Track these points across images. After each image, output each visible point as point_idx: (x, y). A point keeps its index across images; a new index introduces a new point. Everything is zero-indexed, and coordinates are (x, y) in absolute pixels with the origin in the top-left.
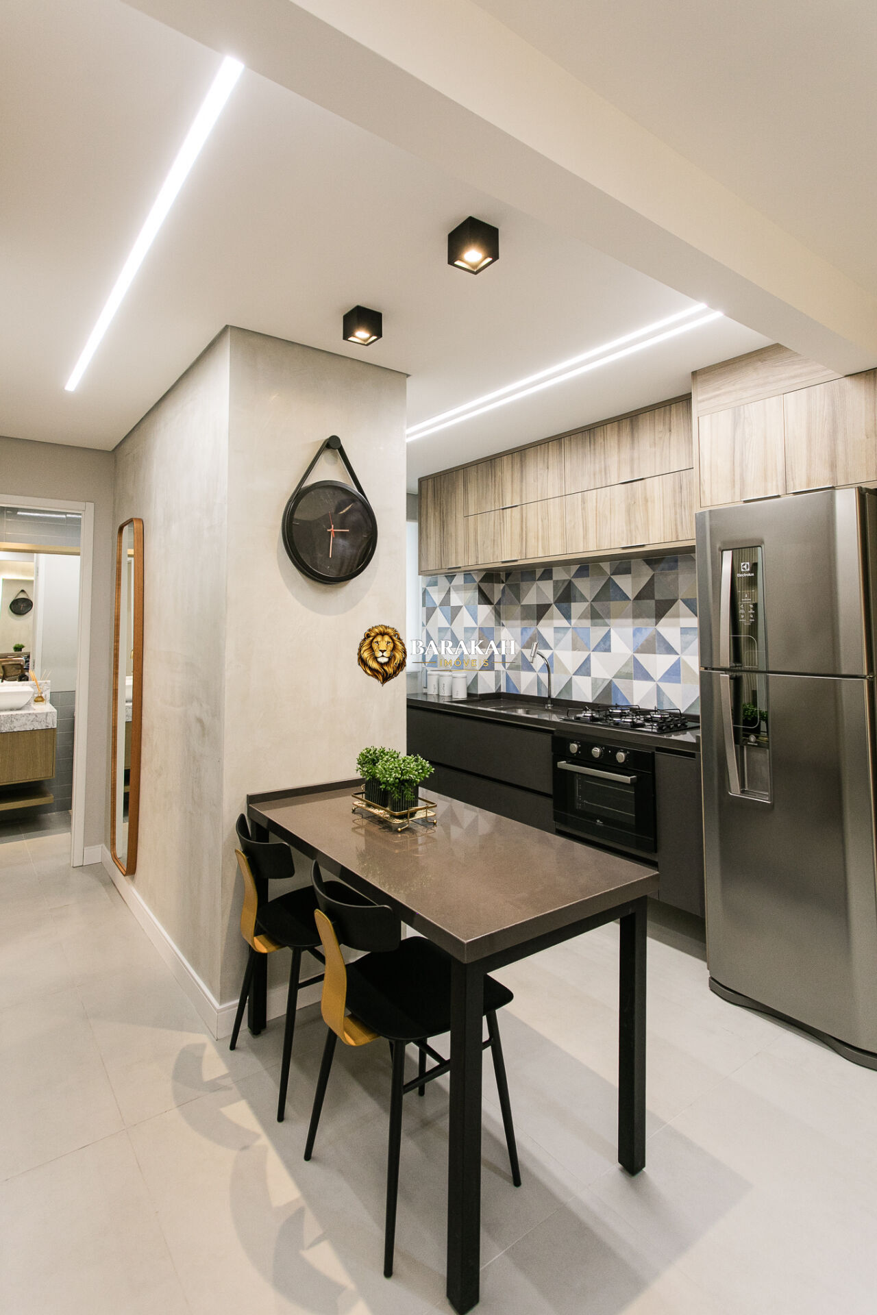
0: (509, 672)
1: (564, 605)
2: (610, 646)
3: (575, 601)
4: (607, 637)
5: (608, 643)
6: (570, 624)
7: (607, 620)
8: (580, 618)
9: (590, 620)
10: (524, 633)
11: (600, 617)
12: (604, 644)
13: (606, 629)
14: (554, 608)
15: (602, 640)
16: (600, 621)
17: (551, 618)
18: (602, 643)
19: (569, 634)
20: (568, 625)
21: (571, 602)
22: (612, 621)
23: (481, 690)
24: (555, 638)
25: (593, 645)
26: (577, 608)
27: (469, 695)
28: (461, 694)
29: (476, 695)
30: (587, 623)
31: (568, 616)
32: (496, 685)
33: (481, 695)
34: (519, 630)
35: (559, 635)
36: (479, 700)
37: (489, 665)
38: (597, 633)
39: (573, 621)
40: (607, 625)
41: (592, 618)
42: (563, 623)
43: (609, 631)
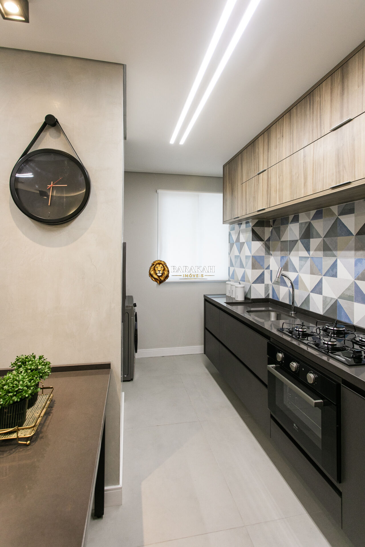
0: (274, 285)
1: (306, 240)
2: (336, 272)
3: (313, 238)
4: (334, 266)
5: (335, 270)
6: (309, 254)
7: (335, 252)
8: (316, 250)
9: (322, 252)
10: (282, 260)
11: (330, 250)
12: (332, 270)
13: (333, 259)
14: (299, 243)
15: (330, 268)
16: (329, 253)
17: (298, 250)
18: (330, 270)
19: (308, 262)
20: (308, 256)
21: (310, 238)
22: (338, 253)
23: (253, 296)
24: (300, 265)
25: (324, 270)
26: (314, 242)
27: (246, 298)
28: (240, 298)
29: (249, 299)
30: (320, 254)
31: (308, 249)
32: (265, 293)
33: (253, 299)
34: (279, 258)
35: (303, 262)
36: (251, 303)
37: (260, 279)
38: (327, 262)
39: (311, 252)
40: (335, 256)
41: (324, 250)
42: (305, 253)
43: (336, 261)
